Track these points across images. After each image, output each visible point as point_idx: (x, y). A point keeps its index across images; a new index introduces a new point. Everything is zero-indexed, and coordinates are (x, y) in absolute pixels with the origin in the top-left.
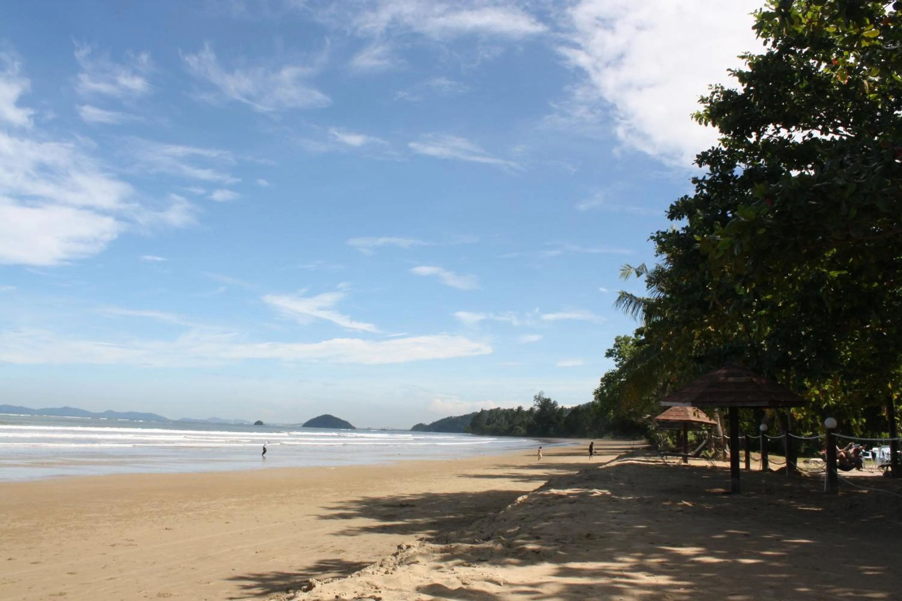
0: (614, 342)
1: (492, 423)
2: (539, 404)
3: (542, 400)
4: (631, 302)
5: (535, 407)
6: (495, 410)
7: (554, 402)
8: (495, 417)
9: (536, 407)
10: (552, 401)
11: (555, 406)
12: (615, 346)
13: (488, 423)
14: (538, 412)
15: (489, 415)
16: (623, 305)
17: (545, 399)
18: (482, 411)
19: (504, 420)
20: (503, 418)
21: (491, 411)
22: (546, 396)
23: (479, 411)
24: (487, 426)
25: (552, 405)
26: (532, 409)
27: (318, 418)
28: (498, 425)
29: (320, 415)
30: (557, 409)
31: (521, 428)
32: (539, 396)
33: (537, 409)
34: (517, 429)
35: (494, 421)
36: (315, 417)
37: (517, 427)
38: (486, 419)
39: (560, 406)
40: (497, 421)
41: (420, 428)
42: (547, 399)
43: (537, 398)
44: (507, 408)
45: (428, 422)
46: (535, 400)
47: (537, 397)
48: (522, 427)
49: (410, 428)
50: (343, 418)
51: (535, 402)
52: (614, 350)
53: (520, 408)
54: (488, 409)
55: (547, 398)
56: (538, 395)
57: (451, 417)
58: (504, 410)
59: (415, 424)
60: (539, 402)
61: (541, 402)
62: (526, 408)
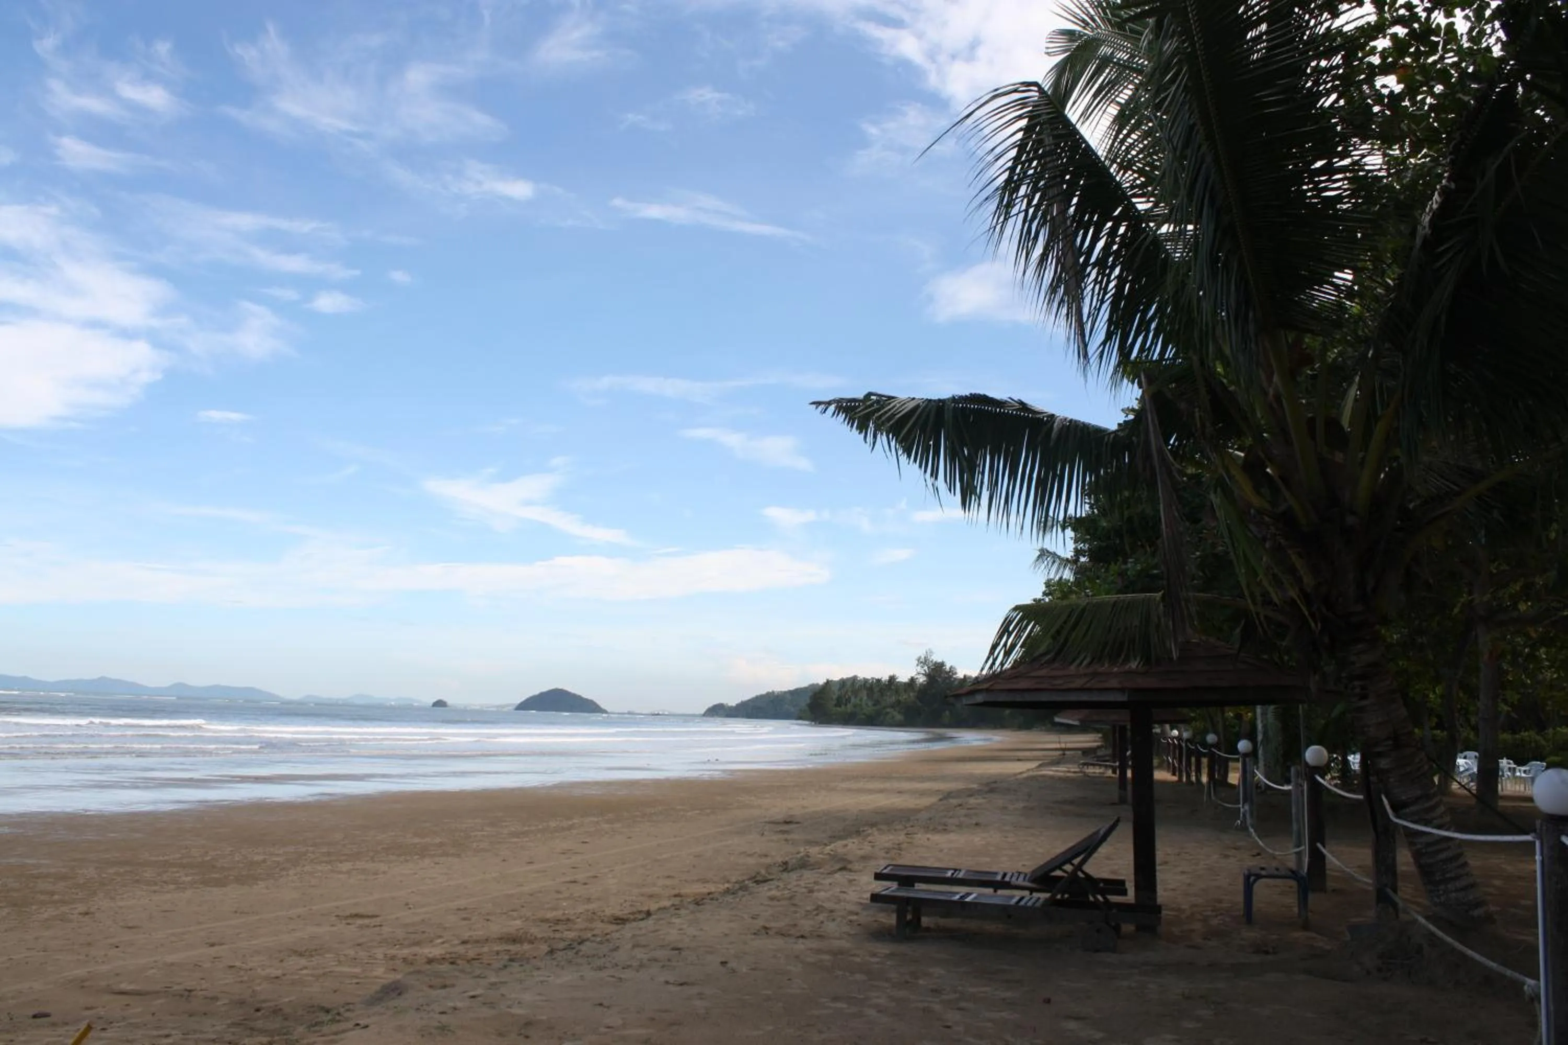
0: (1043, 588)
1: (846, 705)
2: (925, 671)
3: (931, 664)
4: (1054, 562)
5: (918, 676)
6: (848, 679)
7: (951, 667)
8: (850, 694)
9: (921, 676)
10: (948, 668)
11: (953, 674)
12: (1045, 594)
13: (839, 703)
14: (921, 684)
15: (840, 689)
16: (1043, 566)
17: (936, 663)
18: (828, 683)
19: (865, 698)
20: (864, 694)
21: (843, 682)
22: (937, 658)
23: (821, 682)
24: (839, 709)
25: (947, 673)
26: (912, 680)
27: (542, 694)
28: (855, 706)
29: (545, 689)
30: (955, 679)
31: (895, 713)
32: (925, 658)
33: (922, 679)
34: (888, 713)
35: (848, 700)
36: (537, 692)
37: (888, 710)
38: (835, 697)
39: (960, 675)
40: (853, 700)
41: (718, 711)
42: (939, 663)
43: (923, 662)
44: (869, 677)
45: (733, 702)
46: (918, 665)
47: (922, 660)
48: (895, 710)
49: (703, 711)
50: (586, 695)
51: (919, 668)
52: (1043, 599)
53: (892, 679)
54: (836, 677)
55: (940, 661)
56: (923, 657)
57: (773, 692)
58: (866, 681)
59: (711, 705)
60: (926, 668)
61: (929, 668)
62: (903, 677)
